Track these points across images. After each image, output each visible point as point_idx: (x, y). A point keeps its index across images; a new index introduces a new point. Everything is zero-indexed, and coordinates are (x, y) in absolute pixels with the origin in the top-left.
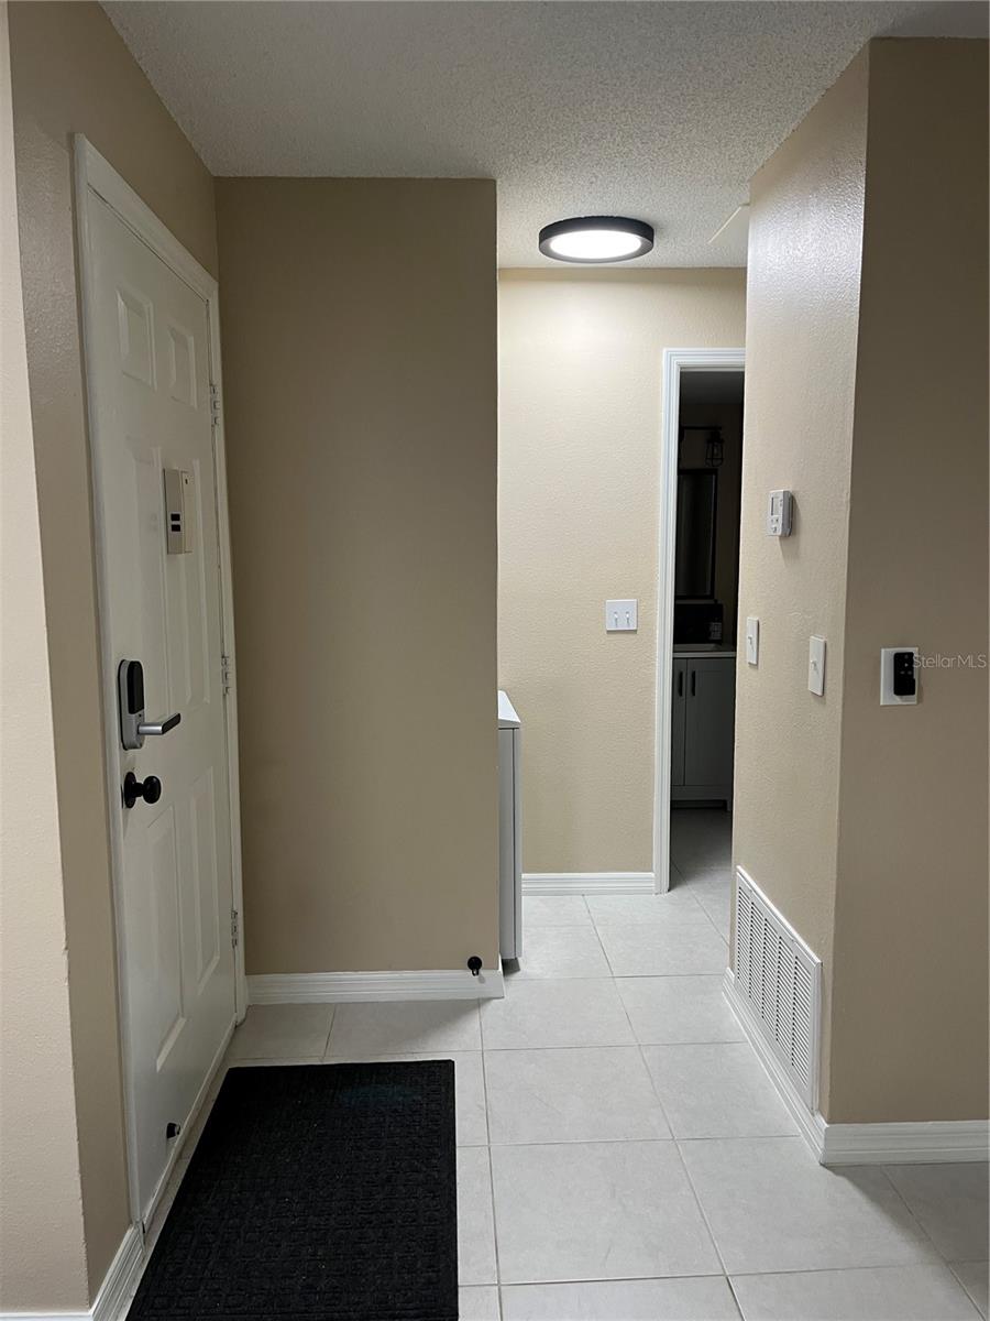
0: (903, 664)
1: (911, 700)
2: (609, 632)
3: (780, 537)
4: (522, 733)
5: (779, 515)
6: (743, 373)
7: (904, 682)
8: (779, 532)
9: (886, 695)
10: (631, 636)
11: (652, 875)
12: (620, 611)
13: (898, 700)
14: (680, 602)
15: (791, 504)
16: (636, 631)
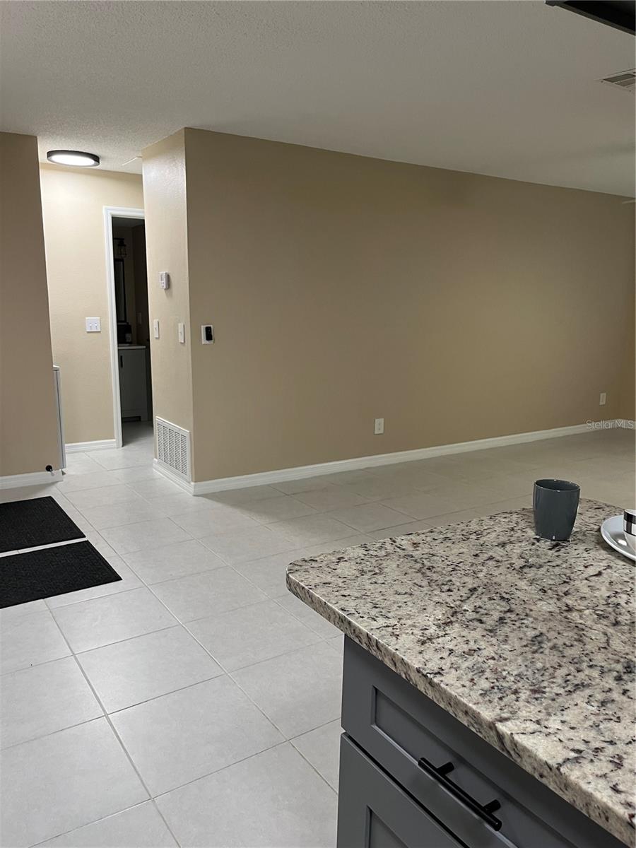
0: (208, 330)
1: (211, 342)
2: (88, 332)
3: (165, 289)
4: (60, 371)
5: (164, 281)
6: (144, 220)
7: (209, 336)
8: (165, 287)
9: (204, 341)
10: (99, 334)
11: (114, 440)
12: (92, 323)
13: (208, 342)
14: (119, 324)
15: (168, 277)
16: (99, 332)
